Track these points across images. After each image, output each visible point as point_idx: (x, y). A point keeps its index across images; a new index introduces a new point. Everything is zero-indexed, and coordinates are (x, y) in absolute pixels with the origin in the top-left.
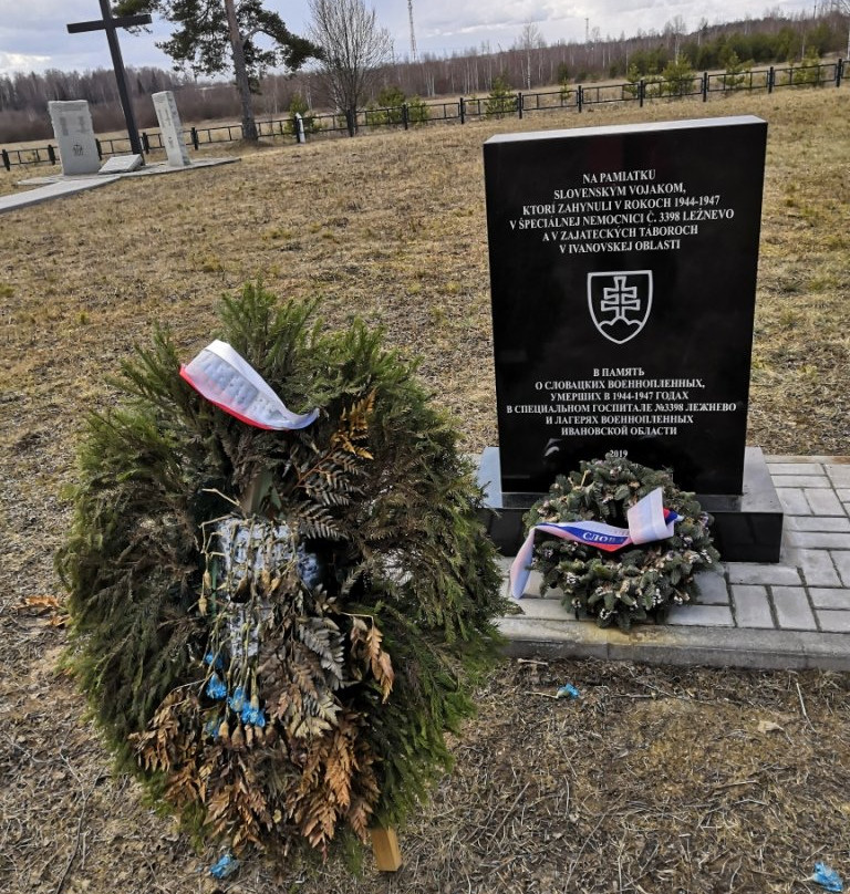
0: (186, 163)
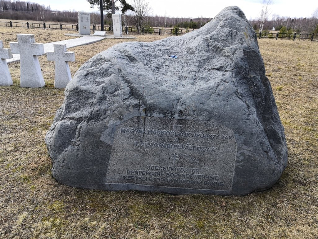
0: (121, 36)
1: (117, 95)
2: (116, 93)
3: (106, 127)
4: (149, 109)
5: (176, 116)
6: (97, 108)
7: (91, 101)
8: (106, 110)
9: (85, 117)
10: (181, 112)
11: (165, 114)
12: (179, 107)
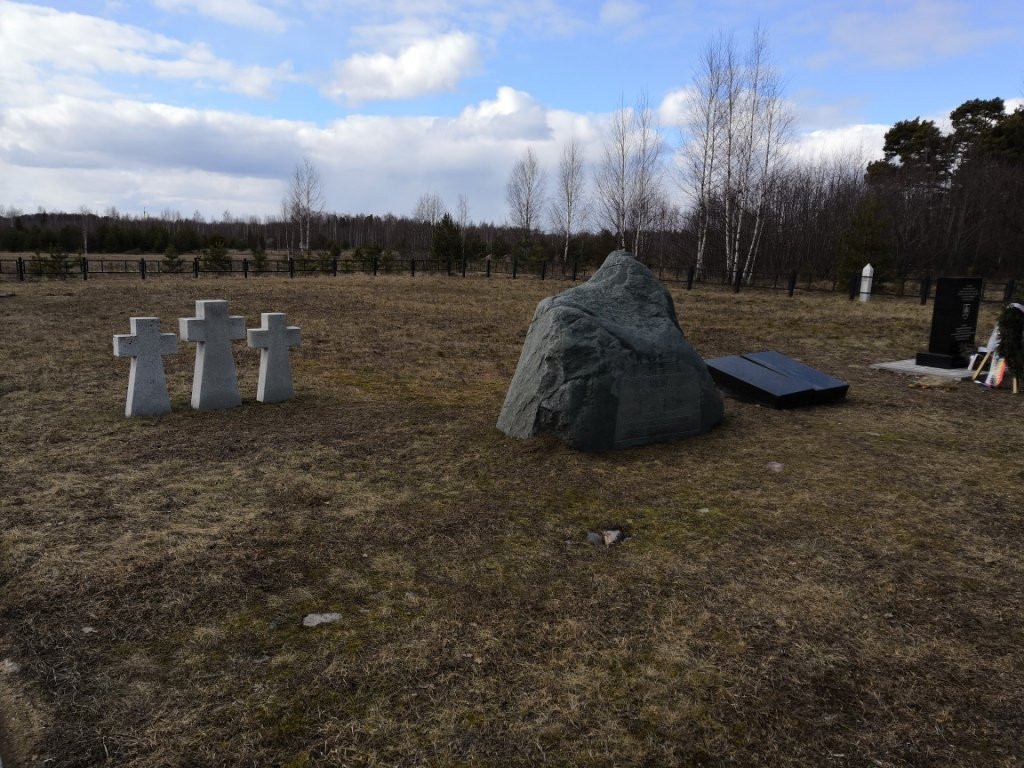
1: (614, 347)
2: (611, 345)
3: (614, 379)
4: (639, 356)
5: (658, 360)
6: (602, 362)
7: (594, 355)
8: (610, 362)
9: (595, 373)
10: (660, 356)
11: (649, 359)
12: (658, 352)
